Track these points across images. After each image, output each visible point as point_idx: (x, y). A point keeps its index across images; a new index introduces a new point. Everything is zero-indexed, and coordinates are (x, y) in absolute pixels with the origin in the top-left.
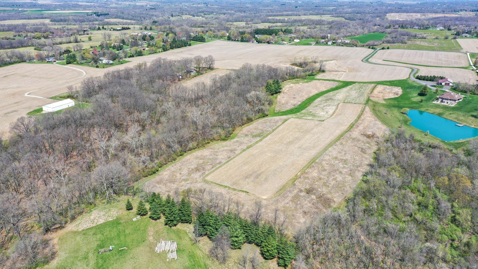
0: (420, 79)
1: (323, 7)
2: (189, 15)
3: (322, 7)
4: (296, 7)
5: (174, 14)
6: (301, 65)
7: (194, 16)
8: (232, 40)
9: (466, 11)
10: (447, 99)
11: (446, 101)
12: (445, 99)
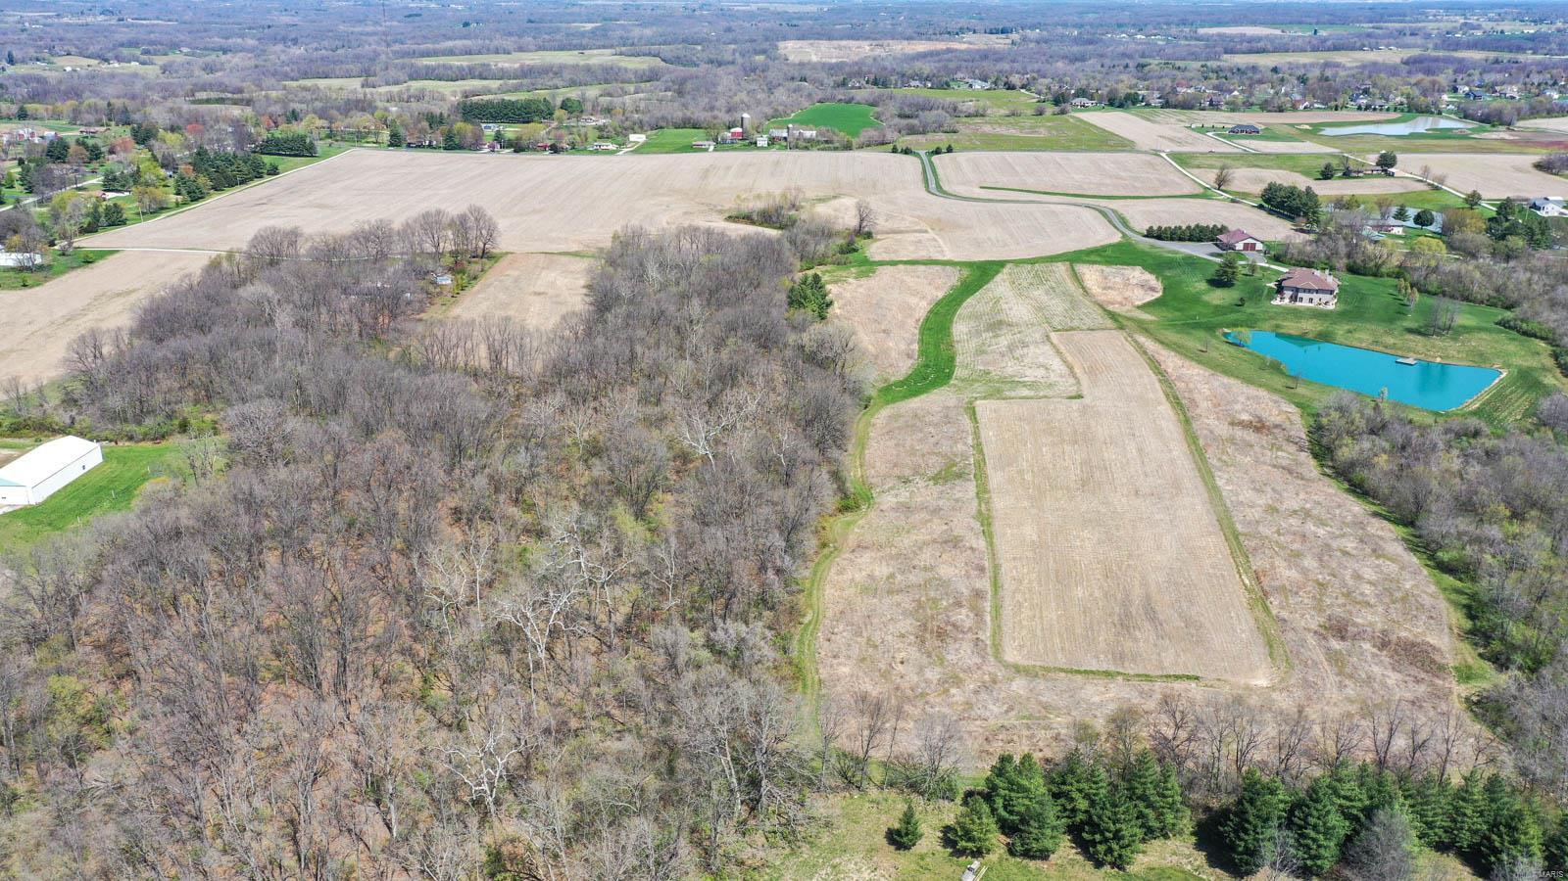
0: (1159, 238)
1: (551, 21)
2: (81, 54)
3: (549, 25)
4: (466, 24)
5: (17, 54)
6: (766, 218)
7: (106, 60)
8: (409, 145)
9: (975, 32)
10: (1310, 291)
11: (1306, 296)
12: (1305, 291)
